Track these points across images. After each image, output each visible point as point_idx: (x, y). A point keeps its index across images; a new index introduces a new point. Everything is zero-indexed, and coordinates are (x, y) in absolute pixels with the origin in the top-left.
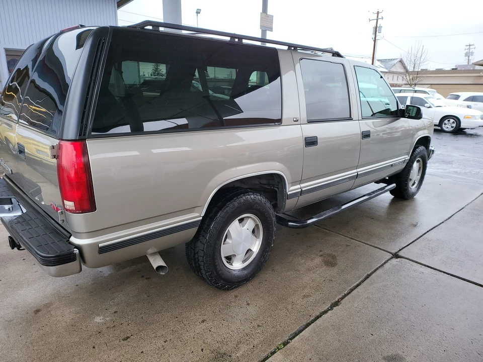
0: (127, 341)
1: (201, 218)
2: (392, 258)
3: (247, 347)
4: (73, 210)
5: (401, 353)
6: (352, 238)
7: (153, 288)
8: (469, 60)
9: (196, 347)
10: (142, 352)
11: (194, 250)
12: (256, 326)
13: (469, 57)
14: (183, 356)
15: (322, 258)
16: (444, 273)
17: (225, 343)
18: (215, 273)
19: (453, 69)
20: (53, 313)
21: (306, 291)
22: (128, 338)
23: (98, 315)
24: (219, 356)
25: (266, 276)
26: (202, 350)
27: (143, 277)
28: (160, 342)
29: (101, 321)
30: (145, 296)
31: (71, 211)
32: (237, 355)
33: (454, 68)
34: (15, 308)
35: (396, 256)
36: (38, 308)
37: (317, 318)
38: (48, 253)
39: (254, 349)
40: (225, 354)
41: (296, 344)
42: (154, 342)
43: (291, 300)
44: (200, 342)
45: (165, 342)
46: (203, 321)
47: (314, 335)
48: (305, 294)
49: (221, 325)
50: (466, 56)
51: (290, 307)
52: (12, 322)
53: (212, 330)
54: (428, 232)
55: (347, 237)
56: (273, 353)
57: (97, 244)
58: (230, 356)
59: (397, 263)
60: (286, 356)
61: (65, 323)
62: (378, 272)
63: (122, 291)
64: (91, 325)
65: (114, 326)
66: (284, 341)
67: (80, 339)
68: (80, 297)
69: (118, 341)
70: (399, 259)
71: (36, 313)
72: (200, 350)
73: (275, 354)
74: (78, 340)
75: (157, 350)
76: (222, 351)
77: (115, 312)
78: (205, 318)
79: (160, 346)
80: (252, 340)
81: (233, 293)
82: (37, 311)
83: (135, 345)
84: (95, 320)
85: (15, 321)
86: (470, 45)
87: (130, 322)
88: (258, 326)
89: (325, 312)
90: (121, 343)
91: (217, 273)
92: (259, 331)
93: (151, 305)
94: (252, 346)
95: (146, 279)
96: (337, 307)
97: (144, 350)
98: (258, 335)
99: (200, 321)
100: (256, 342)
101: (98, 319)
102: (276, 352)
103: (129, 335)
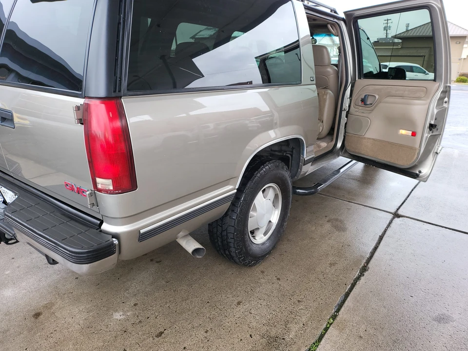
0: (161, 337)
1: (236, 191)
2: (394, 218)
3: (297, 327)
4: (111, 190)
5: (446, 312)
6: (349, 202)
7: (169, 271)
8: (387, 33)
9: (243, 334)
10: (185, 348)
11: (222, 227)
12: (297, 302)
13: (387, 30)
14: (232, 346)
15: (330, 223)
16: (446, 228)
17: (272, 325)
18: (244, 250)
19: (375, 42)
20: (58, 314)
21: (331, 259)
22: (161, 333)
23: (116, 311)
24: (272, 340)
25: (284, 246)
26: (251, 336)
27: (152, 260)
28: (201, 334)
29: (122, 317)
30: (164, 283)
31: (107, 192)
32: (291, 336)
33: (376, 40)
34: (6, 315)
35: (396, 215)
36: (37, 311)
37: (353, 285)
38: (82, 248)
39: (306, 328)
40: (277, 338)
41: (345, 316)
42: (194, 334)
43: (319, 270)
44: (245, 327)
45: (206, 332)
46: (239, 303)
47: (358, 304)
48: (330, 262)
49: (259, 306)
50: (384, 30)
51: (321, 277)
52: (8, 333)
53: (252, 311)
54: (412, 190)
55: (344, 200)
56: (326, 329)
57: (138, 230)
58: (283, 339)
59: (401, 222)
60: (341, 330)
61: (79, 326)
62: (388, 233)
63: (134, 279)
64: (111, 324)
65: (140, 322)
66: (331, 315)
67: (104, 341)
68: (85, 292)
69: (151, 339)
70: (401, 219)
71: (37, 318)
72: (248, 336)
73: (329, 331)
74: (103, 344)
75: (200, 343)
76: (273, 334)
77: (135, 305)
78: (240, 299)
79: (202, 338)
80: (299, 317)
81: (258, 269)
82: (37, 315)
83: (173, 341)
84: (115, 317)
85: (12, 331)
86: (388, 20)
87: (157, 314)
88: (299, 301)
89: (358, 278)
90: (155, 341)
91: (246, 250)
92: (302, 307)
93: (174, 291)
94: (301, 325)
95: (157, 262)
96: (367, 272)
97: (185, 345)
98: (302, 311)
99: (235, 303)
100: (304, 319)
101: (118, 316)
102: (329, 328)
103: (162, 330)
